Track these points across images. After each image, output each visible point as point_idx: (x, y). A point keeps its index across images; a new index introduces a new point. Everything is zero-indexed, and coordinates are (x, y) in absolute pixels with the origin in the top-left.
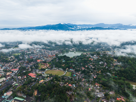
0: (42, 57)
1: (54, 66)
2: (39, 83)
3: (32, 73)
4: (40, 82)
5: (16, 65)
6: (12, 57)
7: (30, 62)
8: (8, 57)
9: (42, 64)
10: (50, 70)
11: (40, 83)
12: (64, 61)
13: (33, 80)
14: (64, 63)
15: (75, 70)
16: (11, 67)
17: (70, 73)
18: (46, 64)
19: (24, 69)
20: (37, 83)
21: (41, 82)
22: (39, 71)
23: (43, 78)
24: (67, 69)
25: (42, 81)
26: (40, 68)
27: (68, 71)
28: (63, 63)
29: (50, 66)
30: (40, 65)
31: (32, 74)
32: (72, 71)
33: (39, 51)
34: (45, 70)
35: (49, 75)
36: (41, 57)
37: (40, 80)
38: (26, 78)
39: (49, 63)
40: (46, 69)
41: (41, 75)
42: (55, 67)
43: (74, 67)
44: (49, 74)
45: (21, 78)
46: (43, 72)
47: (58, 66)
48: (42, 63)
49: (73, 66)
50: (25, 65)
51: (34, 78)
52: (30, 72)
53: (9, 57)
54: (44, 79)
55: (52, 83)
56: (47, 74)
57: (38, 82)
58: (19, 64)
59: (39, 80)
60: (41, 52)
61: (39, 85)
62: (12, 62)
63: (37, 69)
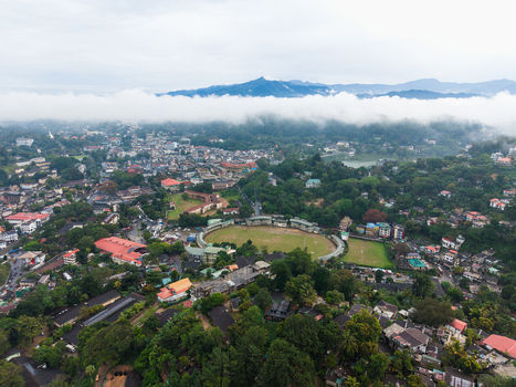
0: (189, 171)
1: (257, 207)
2: (152, 301)
3: (124, 236)
4: (163, 296)
5: (42, 196)
6: (33, 164)
7: (125, 188)
8: (15, 161)
9: (185, 198)
10: (238, 227)
11: (167, 305)
12: (317, 181)
13: (119, 276)
14: (316, 193)
15: (410, 232)
16: (15, 207)
17: (371, 245)
18: (207, 197)
19: (82, 213)
20: (141, 304)
21: (172, 292)
22: (167, 229)
23: (194, 269)
24: (346, 221)
25: (183, 285)
26: (174, 216)
27: (357, 233)
28: (312, 190)
29: (232, 205)
30: (174, 201)
31: (121, 241)
32: (385, 233)
33: (176, 150)
34: (206, 224)
35: (230, 251)
36: (186, 168)
37: (165, 281)
38: (73, 262)
39: (225, 193)
40: (211, 222)
41: (177, 250)
42: (265, 211)
43: (394, 211)
44: (233, 246)
45: (41, 260)
46: (192, 235)
47: (285, 206)
48: (190, 193)
49: (382, 208)
50: (92, 198)
51: (127, 267)
52: (112, 231)
53: (21, 161)
54: (194, 276)
55: (279, 305)
56: (216, 245)
57: (145, 292)
58: (61, 191)
59: (155, 280)
60: (183, 153)
61: (151, 326)
62: (29, 183)
63: (156, 219)
